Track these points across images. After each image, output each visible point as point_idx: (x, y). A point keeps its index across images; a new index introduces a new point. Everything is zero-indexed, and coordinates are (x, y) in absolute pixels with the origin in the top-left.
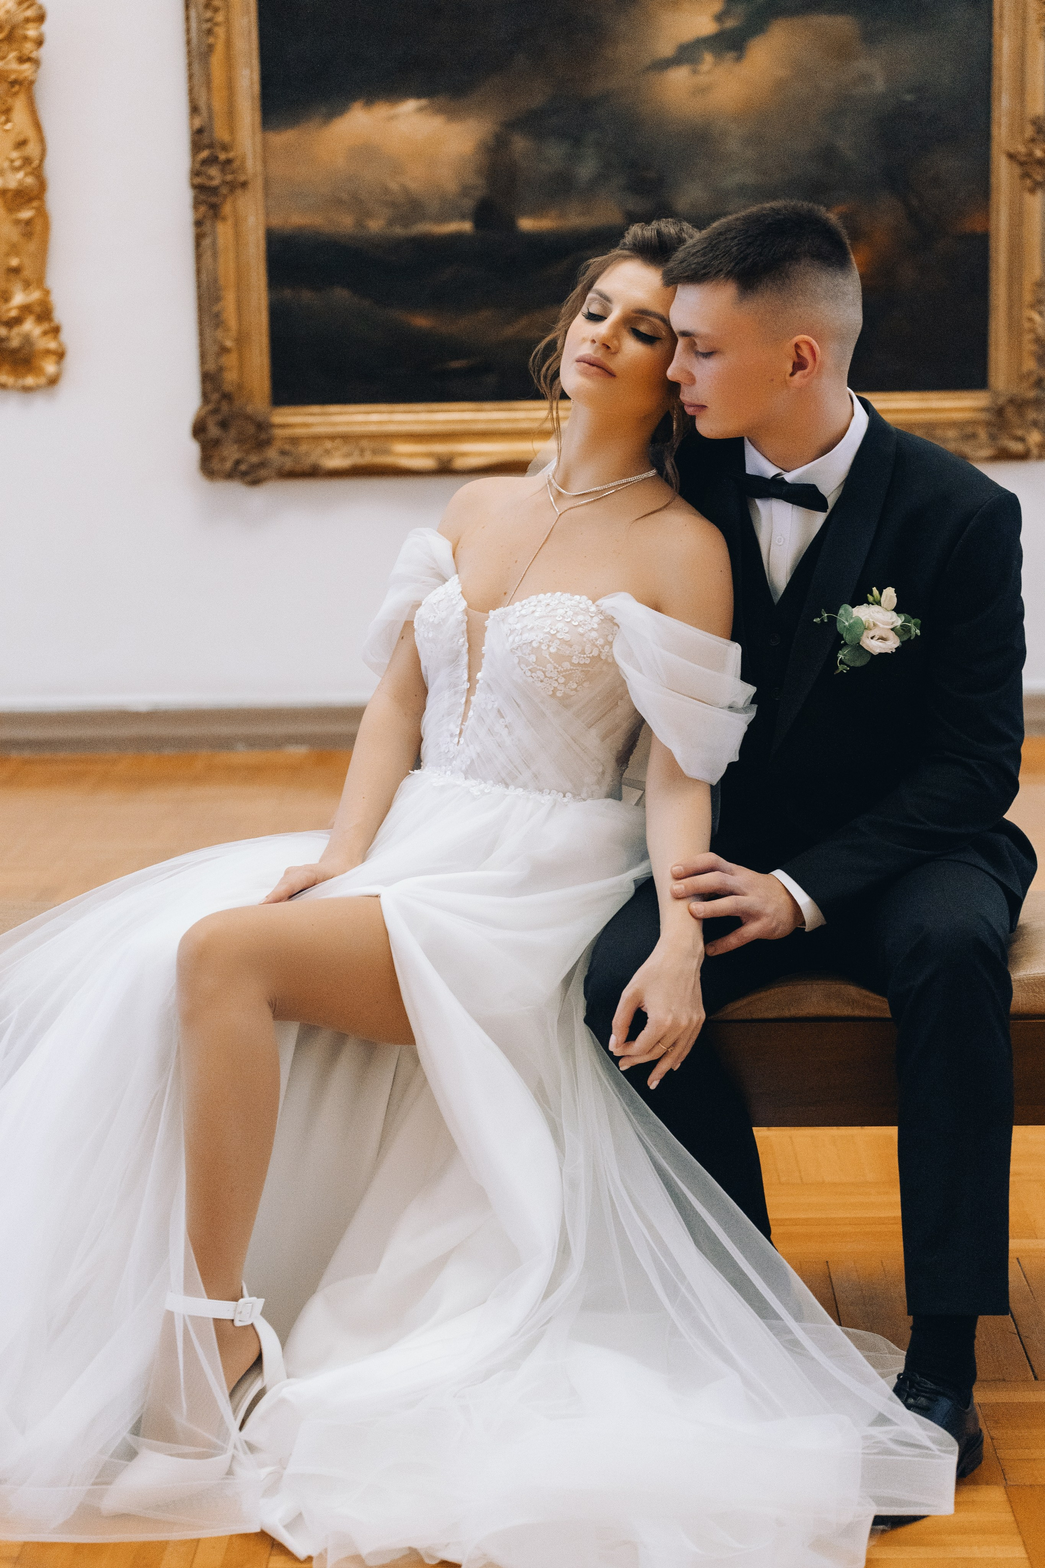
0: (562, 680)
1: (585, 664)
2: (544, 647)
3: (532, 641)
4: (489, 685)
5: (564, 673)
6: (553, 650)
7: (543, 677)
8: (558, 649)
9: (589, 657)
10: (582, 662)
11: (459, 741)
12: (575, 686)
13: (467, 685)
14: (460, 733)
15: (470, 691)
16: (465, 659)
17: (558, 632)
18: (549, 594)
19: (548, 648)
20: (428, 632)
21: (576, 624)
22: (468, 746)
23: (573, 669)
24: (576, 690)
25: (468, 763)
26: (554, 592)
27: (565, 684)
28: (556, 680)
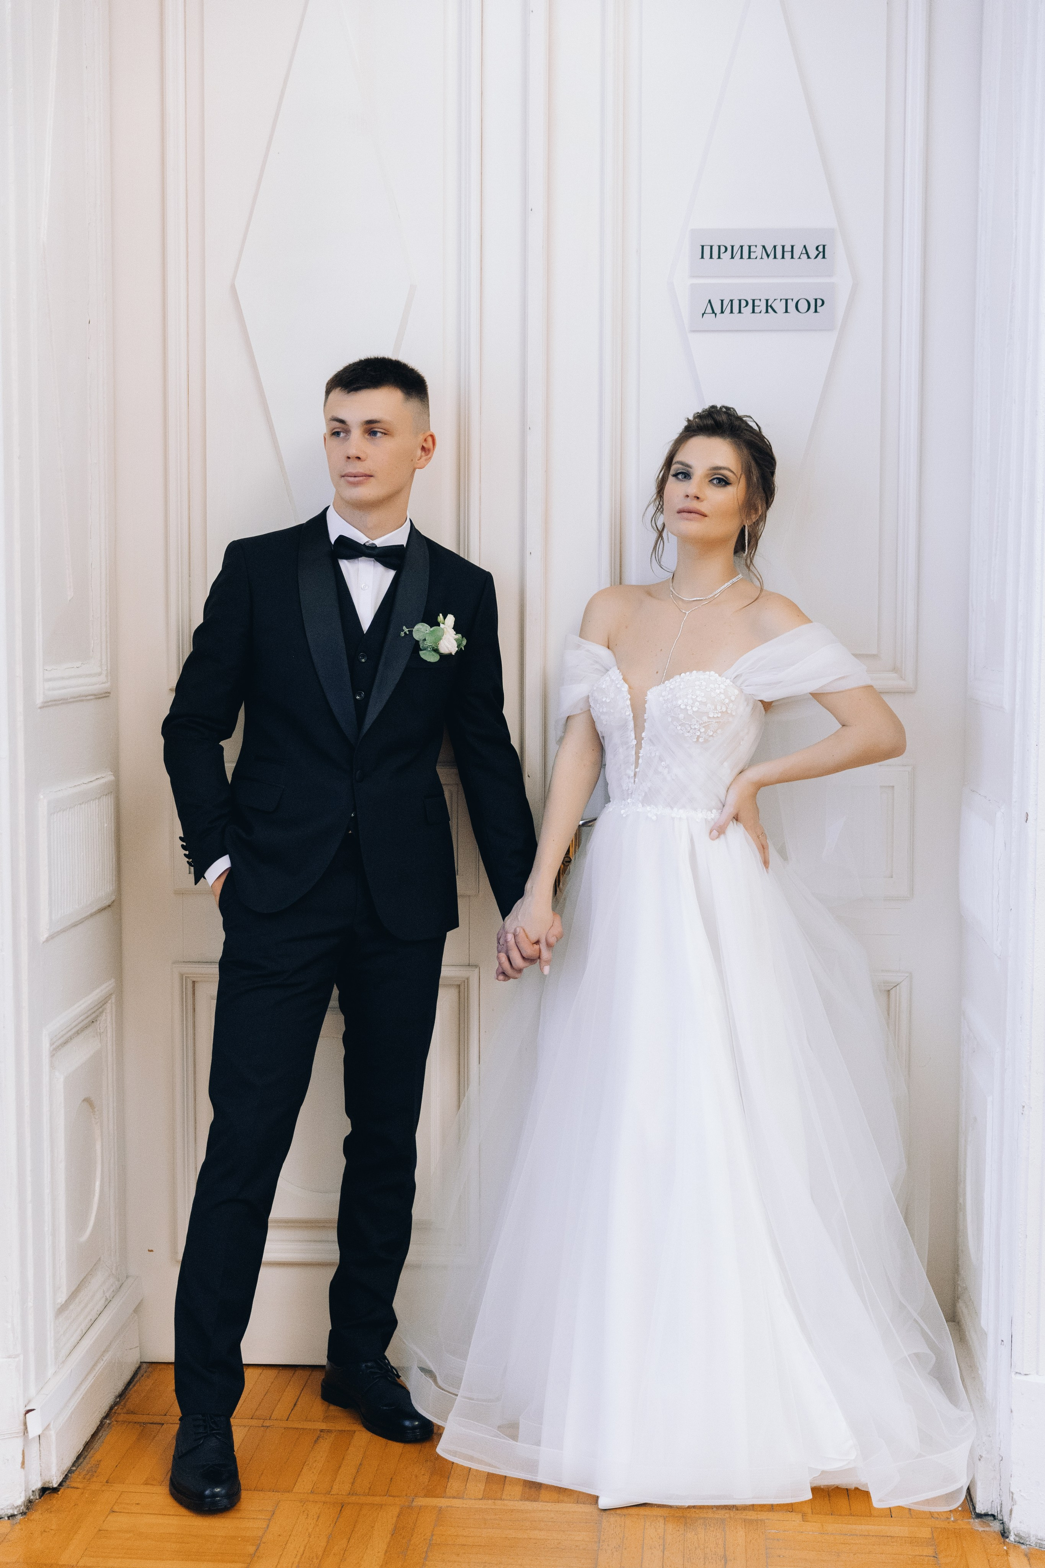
0: (703, 730)
1: (717, 717)
2: (688, 708)
3: (680, 705)
4: (650, 740)
5: (704, 725)
6: (695, 709)
7: (690, 729)
8: (698, 708)
9: (720, 712)
10: (715, 716)
11: (634, 781)
12: (711, 733)
13: (634, 742)
14: (635, 775)
15: (639, 746)
16: (631, 725)
17: (697, 696)
18: (688, 673)
19: (692, 709)
20: (603, 708)
21: (709, 690)
22: (641, 783)
23: (710, 722)
24: (712, 736)
25: (643, 795)
26: (691, 671)
27: (705, 732)
28: (699, 730)
